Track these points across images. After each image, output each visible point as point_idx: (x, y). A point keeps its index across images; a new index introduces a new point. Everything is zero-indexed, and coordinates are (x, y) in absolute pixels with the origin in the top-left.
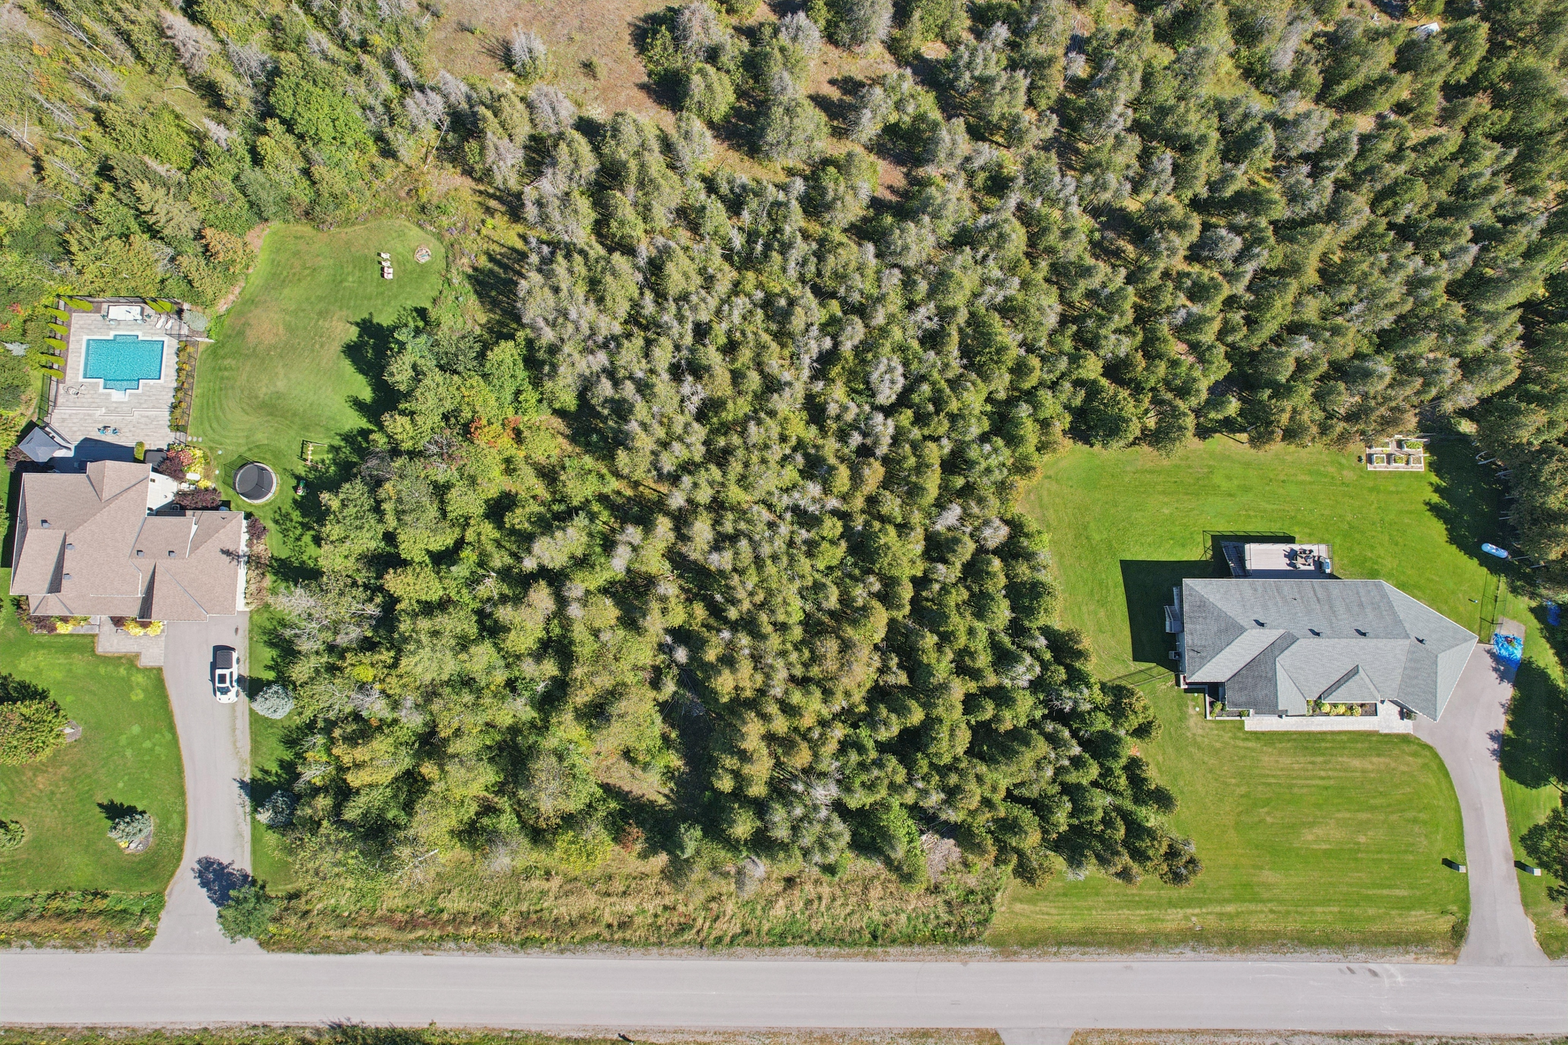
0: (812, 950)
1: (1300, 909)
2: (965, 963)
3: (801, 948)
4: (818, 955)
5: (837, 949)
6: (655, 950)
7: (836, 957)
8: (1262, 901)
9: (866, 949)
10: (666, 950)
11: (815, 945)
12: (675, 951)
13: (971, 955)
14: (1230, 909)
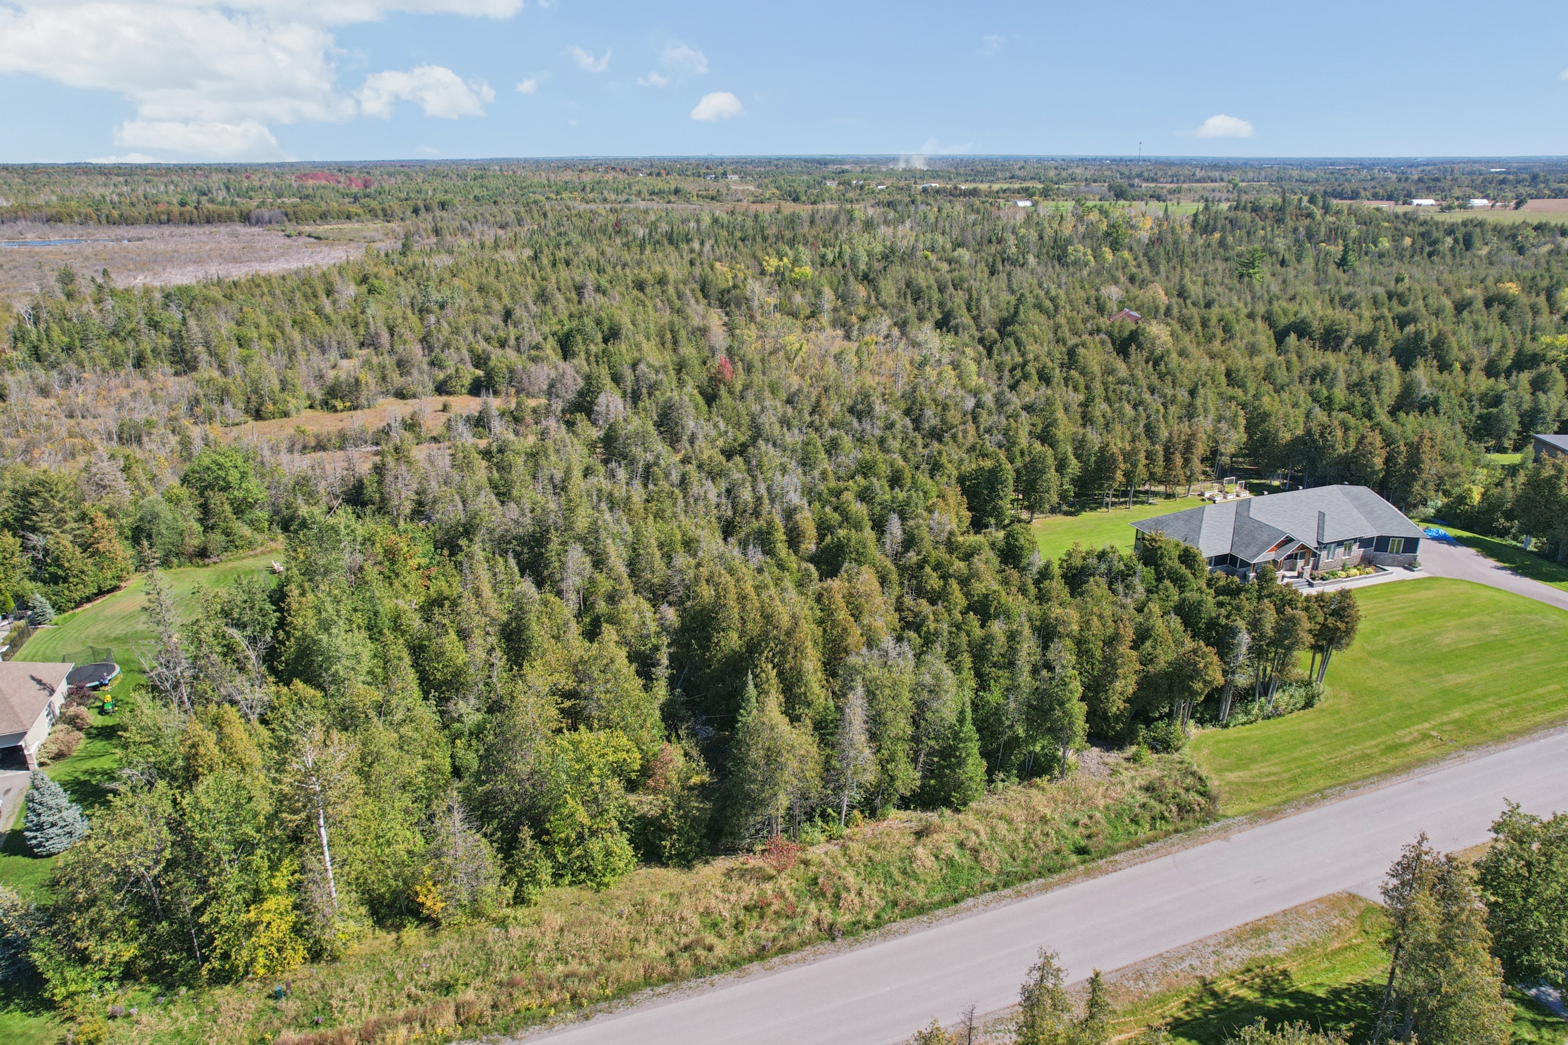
0: (1008, 891)
1: (1524, 695)
2: (1227, 839)
3: (989, 896)
4: (1019, 894)
5: (1041, 881)
6: (756, 966)
7: (1046, 888)
8: (1477, 699)
9: (1081, 868)
10: (776, 960)
11: (1006, 885)
12: (791, 957)
13: (1226, 829)
14: (1456, 714)
